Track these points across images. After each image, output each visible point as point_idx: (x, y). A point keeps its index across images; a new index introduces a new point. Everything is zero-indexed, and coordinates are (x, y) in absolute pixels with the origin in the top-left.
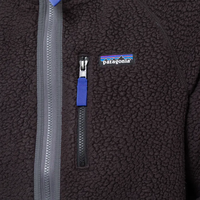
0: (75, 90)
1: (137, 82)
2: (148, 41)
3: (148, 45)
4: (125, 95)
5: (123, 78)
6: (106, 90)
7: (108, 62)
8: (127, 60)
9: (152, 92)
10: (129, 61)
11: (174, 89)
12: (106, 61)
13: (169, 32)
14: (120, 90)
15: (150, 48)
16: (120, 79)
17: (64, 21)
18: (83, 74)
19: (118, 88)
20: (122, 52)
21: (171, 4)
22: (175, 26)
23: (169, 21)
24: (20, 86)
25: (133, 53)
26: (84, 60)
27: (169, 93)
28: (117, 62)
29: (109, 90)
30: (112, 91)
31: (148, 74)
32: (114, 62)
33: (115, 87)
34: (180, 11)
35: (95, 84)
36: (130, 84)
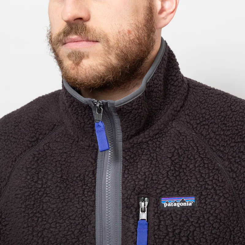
0: (135, 233)
1: (200, 227)
2: (210, 183)
3: (210, 187)
4: (187, 241)
5: (185, 222)
6: (168, 234)
7: (169, 205)
8: (189, 202)
9: (215, 238)
10: (191, 204)
11: (236, 234)
12: (168, 203)
13: (231, 174)
14: (182, 235)
15: (212, 191)
16: (182, 223)
17: (124, 159)
18: (143, 216)
19: (180, 232)
20: (184, 195)
21: (233, 144)
22: (237, 167)
23: (231, 163)
24: (78, 227)
25: (195, 196)
26: (144, 201)
27: (232, 238)
28: (178, 205)
29: (171, 235)
30: (174, 236)
31: (211, 218)
32: (175, 205)
33: (177, 231)
34: (242, 152)
35: (156, 228)
36: (192, 229)
